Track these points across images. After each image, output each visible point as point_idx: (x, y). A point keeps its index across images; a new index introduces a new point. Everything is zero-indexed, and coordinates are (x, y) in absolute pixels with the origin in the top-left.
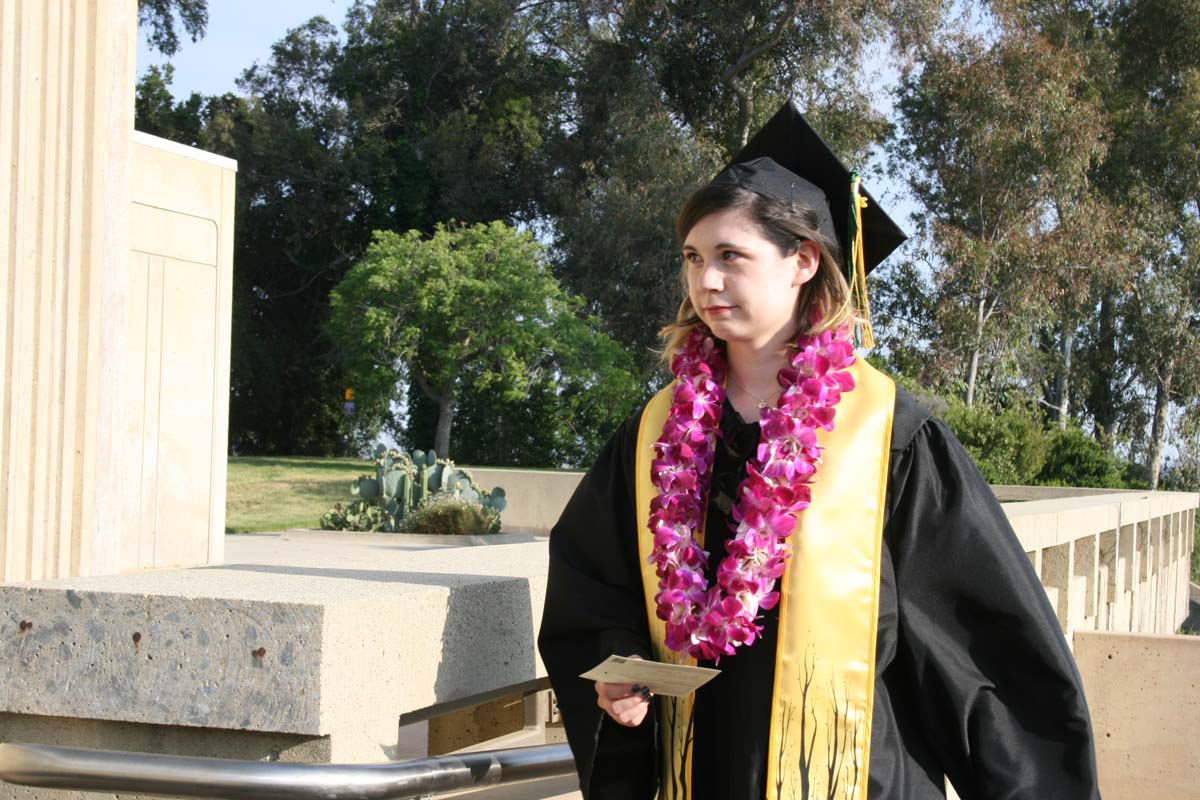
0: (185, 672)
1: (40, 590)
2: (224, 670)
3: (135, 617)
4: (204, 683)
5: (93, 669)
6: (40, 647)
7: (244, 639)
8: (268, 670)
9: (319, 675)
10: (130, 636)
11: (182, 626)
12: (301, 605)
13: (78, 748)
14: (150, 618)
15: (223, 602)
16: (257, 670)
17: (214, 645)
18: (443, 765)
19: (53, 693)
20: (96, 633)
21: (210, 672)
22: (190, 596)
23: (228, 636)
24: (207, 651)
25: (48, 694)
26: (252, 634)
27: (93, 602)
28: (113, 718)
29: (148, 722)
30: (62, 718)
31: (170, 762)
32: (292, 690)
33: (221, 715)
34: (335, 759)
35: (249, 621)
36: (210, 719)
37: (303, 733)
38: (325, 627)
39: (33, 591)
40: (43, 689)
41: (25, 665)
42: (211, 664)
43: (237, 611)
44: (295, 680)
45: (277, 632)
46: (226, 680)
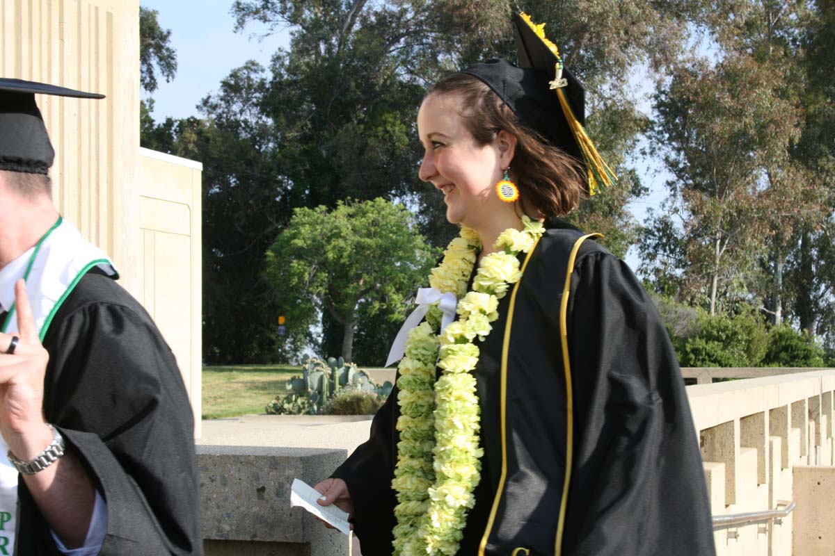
0: (213, 503)
2: (239, 502)
7: (251, 481)
8: (267, 501)
11: (210, 474)
12: (288, 457)
15: (236, 457)
16: (260, 501)
21: (229, 504)
22: (214, 454)
23: (240, 479)
24: (227, 490)
26: (256, 477)
32: (284, 513)
33: (238, 531)
35: (254, 469)
36: (230, 535)
37: (292, 541)
42: (230, 498)
43: (247, 462)
44: (285, 507)
45: (273, 476)
46: (240, 508)
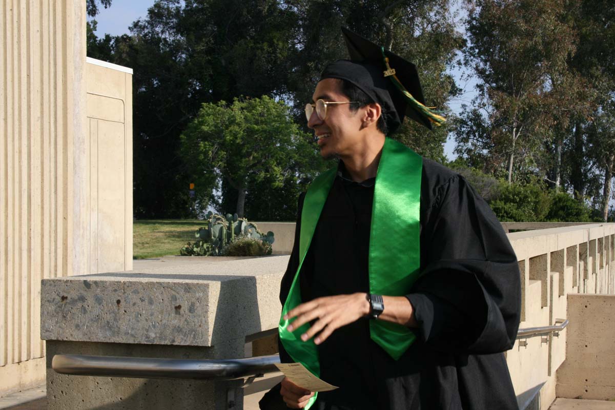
1: (71, 281)
2: (162, 317)
3: (117, 292)
4: (152, 323)
5: (98, 318)
6: (72, 308)
7: (171, 301)
8: (183, 316)
9: (208, 317)
10: (115, 301)
11: (141, 296)
12: (198, 284)
13: (92, 356)
14: (125, 293)
15: (160, 285)
16: (178, 316)
17: (156, 304)
19: (79, 330)
20: (99, 300)
21: (155, 318)
22: (144, 281)
23: (163, 300)
24: (153, 307)
25: (76, 331)
26: (174, 298)
27: (97, 286)
28: (109, 341)
29: (126, 342)
30: (84, 342)
31: (138, 361)
33: (161, 338)
35: (173, 292)
36: (155, 340)
37: (201, 345)
38: (210, 294)
39: (67, 281)
40: (74, 328)
41: (64, 317)
42: (155, 314)
43: (167, 287)
44: (196, 321)
45: (187, 297)
46: (163, 321)
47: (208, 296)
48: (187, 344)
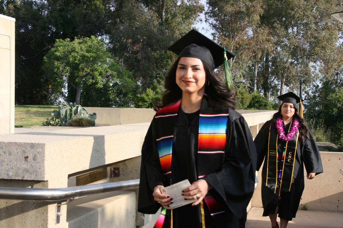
0: (5, 163)
2: (17, 163)
4: (11, 167)
7: (22, 154)
8: (29, 162)
9: (44, 163)
11: (4, 150)
12: (38, 143)
15: (16, 143)
16: (26, 162)
17: (13, 156)
18: (81, 189)
21: (12, 163)
22: (6, 142)
23: (17, 153)
24: (11, 157)
26: (24, 152)
32: (36, 168)
33: (16, 176)
34: (50, 187)
35: (24, 148)
36: (13, 177)
37: (40, 180)
38: (46, 150)
42: (13, 161)
43: (20, 145)
44: (37, 165)
45: (32, 151)
46: (17, 165)
47: (44, 151)
48: (32, 179)
